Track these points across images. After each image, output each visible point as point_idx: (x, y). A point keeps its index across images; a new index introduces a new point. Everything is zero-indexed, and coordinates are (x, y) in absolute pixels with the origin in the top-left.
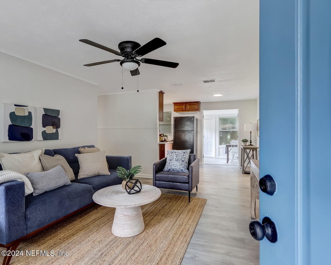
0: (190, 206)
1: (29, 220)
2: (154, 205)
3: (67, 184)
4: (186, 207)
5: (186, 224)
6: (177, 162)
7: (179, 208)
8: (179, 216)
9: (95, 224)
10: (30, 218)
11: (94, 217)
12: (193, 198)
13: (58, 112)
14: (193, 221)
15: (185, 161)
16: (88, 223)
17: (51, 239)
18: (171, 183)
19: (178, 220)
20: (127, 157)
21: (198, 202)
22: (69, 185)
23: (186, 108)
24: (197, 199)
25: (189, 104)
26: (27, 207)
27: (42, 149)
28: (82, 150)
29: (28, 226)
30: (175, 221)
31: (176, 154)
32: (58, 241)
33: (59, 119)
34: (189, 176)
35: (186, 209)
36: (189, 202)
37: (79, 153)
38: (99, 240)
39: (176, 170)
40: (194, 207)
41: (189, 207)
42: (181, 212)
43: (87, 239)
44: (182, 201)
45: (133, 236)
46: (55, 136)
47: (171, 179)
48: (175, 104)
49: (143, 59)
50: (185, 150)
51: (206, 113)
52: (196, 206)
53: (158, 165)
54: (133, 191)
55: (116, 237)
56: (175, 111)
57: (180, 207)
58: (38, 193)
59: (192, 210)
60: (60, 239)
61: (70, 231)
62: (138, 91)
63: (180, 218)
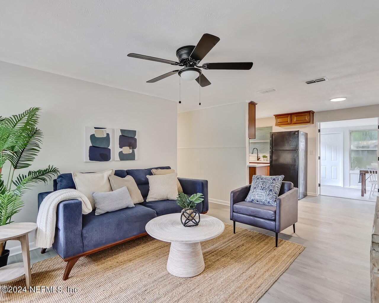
0: (275, 253)
1: (86, 239)
2: (228, 242)
3: (130, 206)
4: (268, 252)
5: (259, 277)
6: (262, 191)
7: (258, 253)
8: (255, 263)
9: (155, 253)
10: (86, 237)
11: (157, 244)
12: (285, 241)
13: (134, 132)
14: (271, 275)
15: (274, 190)
16: (149, 251)
17: (110, 260)
18: (252, 217)
19: (251, 269)
20: (202, 181)
21: (290, 249)
22: (132, 208)
23: (291, 121)
24: (289, 244)
25: (295, 115)
26: (84, 225)
27: (112, 169)
28: (153, 171)
29: (84, 244)
30: (247, 270)
31: (262, 180)
32: (115, 264)
33: (135, 140)
34: (275, 212)
35: (269, 255)
36: (276, 246)
37: (151, 174)
38: (151, 272)
39: (261, 201)
40: (281, 256)
41: (273, 253)
42: (259, 258)
43: (141, 269)
44: (268, 243)
45: (186, 277)
46: (131, 157)
47: (251, 212)
48: (277, 116)
49: (205, 65)
50: (276, 176)
51: (324, 126)
52: (285, 254)
53: (238, 193)
54: (191, 223)
55: (169, 273)
56: (276, 125)
57: (260, 251)
58: (100, 213)
59: (276, 258)
60: (117, 262)
61: (129, 256)
62: (200, 104)
63: (254, 266)
